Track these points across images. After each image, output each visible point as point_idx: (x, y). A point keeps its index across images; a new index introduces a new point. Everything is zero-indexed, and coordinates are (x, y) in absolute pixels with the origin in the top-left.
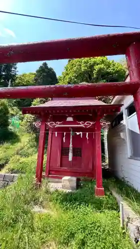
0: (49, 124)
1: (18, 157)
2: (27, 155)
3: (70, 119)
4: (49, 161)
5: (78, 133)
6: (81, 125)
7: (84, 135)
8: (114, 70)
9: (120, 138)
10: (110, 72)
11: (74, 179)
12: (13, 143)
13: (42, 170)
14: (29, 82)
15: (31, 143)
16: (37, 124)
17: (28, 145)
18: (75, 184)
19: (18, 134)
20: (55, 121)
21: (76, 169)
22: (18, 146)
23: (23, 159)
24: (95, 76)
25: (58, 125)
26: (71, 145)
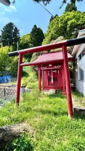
0: (41, 68)
1: (30, 83)
2: (34, 82)
3: (50, 65)
4: (44, 84)
5: (54, 71)
6: (55, 67)
7: (57, 72)
8: (82, 21)
9: (76, 72)
10: (80, 24)
11: (55, 90)
12: (27, 77)
13: (41, 88)
14: (27, 41)
15: (34, 76)
16: (37, 69)
17: (33, 78)
18: (55, 92)
19: (28, 72)
20: (44, 67)
21: (55, 86)
22: (29, 78)
23: (32, 84)
24: (68, 29)
25: (45, 68)
26: (52, 77)
